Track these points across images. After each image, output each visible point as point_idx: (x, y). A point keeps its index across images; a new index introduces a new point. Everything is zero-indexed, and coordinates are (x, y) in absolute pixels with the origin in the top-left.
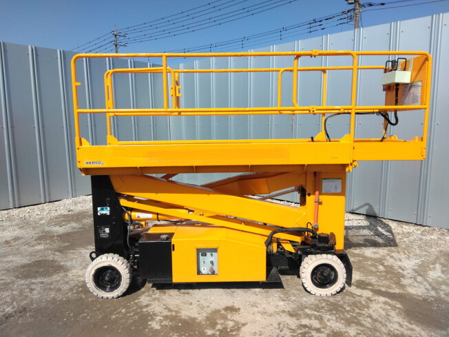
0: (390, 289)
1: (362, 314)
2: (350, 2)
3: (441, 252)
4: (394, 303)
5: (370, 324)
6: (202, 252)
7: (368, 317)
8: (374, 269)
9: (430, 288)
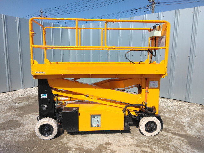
0: (180, 132)
1: (169, 145)
2: (150, 1)
3: (198, 114)
4: (182, 139)
5: (174, 149)
6: (93, 116)
7: (172, 146)
8: (170, 123)
9: (197, 131)
